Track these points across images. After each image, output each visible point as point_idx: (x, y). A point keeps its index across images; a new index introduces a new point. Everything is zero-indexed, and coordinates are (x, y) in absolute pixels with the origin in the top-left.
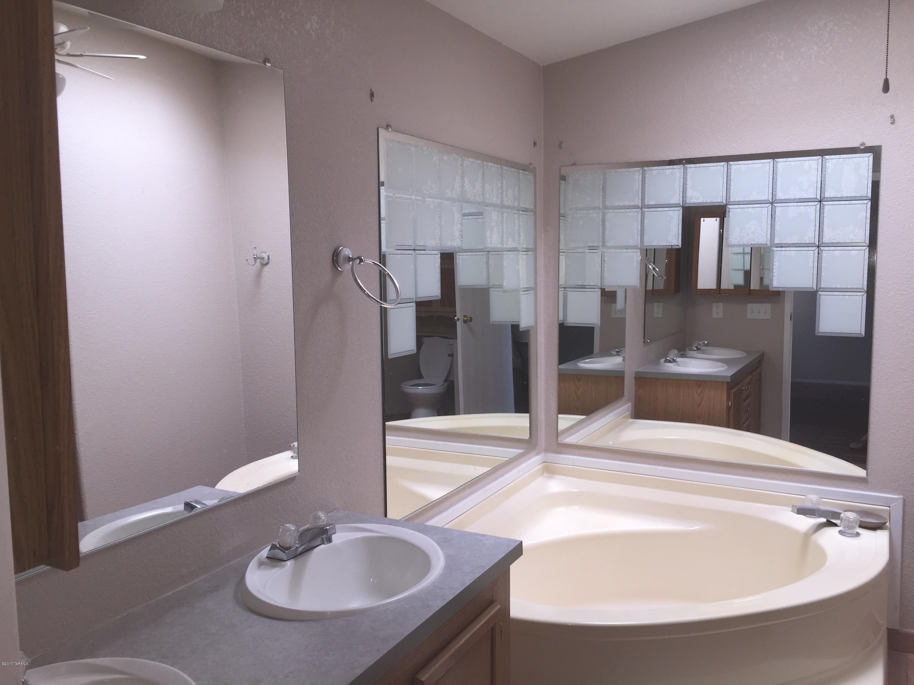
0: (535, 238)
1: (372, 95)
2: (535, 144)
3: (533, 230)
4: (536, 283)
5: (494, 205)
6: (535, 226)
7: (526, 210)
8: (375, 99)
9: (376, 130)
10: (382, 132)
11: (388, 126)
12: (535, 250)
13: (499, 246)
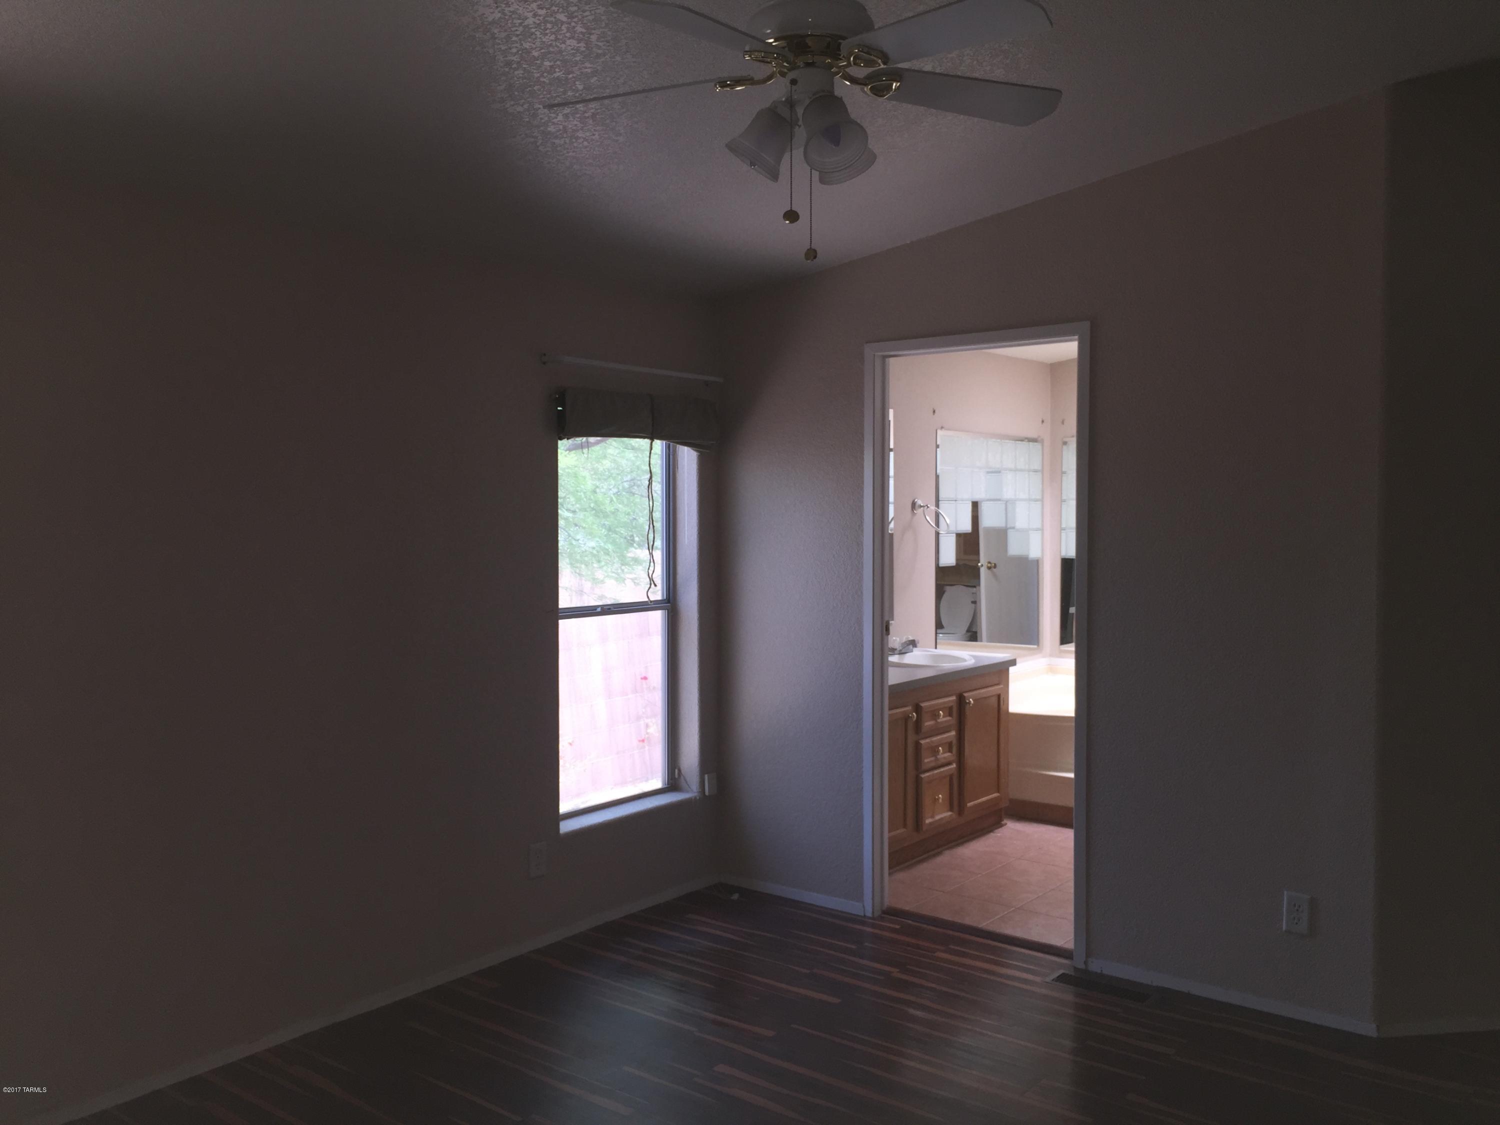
0: (1043, 491)
1: (934, 412)
2: (1043, 421)
3: (1041, 486)
4: (1043, 525)
5: (1011, 470)
6: (1043, 481)
7: (1035, 471)
8: (936, 414)
9: (935, 432)
10: (939, 432)
11: (942, 428)
12: (1042, 500)
13: (1013, 497)
